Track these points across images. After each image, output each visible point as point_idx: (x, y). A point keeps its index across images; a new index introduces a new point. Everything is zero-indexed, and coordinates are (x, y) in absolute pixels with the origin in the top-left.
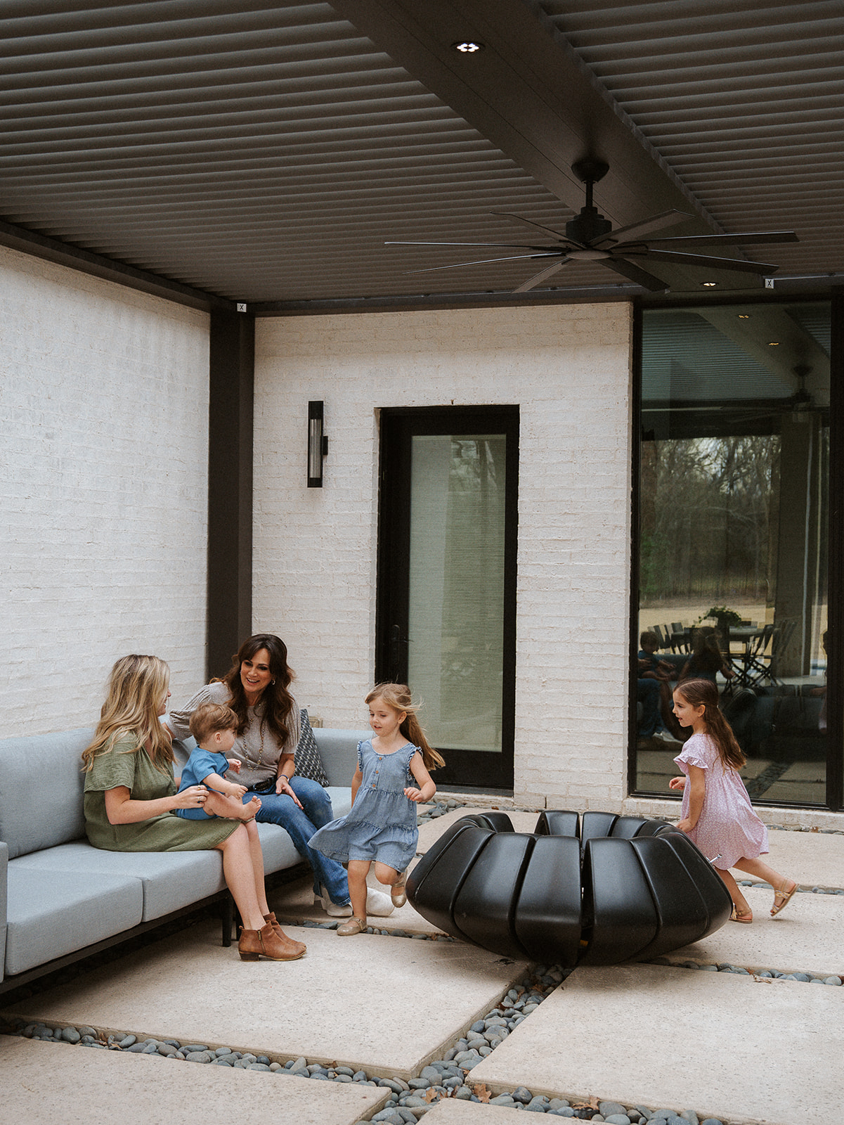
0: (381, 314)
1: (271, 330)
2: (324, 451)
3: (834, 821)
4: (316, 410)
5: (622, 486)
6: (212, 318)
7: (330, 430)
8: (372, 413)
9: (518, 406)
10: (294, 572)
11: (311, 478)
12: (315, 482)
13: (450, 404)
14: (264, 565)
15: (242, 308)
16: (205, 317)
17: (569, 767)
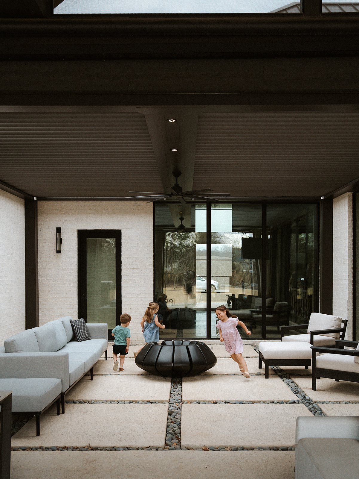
0: (78, 202)
1: (43, 205)
2: (61, 243)
3: (210, 342)
4: (59, 230)
5: (151, 253)
6: (25, 200)
7: (63, 236)
8: (76, 231)
9: (121, 230)
10: (52, 279)
11: (58, 251)
12: (59, 252)
13: (100, 229)
14: (42, 277)
15: (35, 199)
16: (23, 201)
17: (138, 332)
